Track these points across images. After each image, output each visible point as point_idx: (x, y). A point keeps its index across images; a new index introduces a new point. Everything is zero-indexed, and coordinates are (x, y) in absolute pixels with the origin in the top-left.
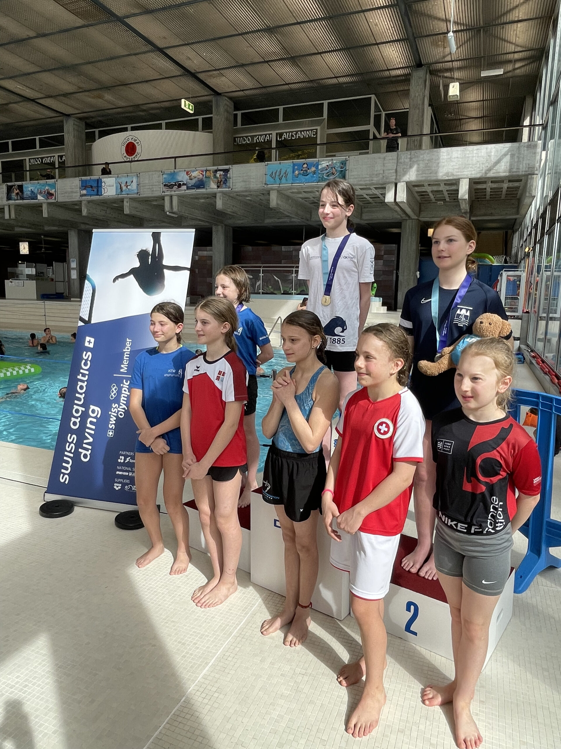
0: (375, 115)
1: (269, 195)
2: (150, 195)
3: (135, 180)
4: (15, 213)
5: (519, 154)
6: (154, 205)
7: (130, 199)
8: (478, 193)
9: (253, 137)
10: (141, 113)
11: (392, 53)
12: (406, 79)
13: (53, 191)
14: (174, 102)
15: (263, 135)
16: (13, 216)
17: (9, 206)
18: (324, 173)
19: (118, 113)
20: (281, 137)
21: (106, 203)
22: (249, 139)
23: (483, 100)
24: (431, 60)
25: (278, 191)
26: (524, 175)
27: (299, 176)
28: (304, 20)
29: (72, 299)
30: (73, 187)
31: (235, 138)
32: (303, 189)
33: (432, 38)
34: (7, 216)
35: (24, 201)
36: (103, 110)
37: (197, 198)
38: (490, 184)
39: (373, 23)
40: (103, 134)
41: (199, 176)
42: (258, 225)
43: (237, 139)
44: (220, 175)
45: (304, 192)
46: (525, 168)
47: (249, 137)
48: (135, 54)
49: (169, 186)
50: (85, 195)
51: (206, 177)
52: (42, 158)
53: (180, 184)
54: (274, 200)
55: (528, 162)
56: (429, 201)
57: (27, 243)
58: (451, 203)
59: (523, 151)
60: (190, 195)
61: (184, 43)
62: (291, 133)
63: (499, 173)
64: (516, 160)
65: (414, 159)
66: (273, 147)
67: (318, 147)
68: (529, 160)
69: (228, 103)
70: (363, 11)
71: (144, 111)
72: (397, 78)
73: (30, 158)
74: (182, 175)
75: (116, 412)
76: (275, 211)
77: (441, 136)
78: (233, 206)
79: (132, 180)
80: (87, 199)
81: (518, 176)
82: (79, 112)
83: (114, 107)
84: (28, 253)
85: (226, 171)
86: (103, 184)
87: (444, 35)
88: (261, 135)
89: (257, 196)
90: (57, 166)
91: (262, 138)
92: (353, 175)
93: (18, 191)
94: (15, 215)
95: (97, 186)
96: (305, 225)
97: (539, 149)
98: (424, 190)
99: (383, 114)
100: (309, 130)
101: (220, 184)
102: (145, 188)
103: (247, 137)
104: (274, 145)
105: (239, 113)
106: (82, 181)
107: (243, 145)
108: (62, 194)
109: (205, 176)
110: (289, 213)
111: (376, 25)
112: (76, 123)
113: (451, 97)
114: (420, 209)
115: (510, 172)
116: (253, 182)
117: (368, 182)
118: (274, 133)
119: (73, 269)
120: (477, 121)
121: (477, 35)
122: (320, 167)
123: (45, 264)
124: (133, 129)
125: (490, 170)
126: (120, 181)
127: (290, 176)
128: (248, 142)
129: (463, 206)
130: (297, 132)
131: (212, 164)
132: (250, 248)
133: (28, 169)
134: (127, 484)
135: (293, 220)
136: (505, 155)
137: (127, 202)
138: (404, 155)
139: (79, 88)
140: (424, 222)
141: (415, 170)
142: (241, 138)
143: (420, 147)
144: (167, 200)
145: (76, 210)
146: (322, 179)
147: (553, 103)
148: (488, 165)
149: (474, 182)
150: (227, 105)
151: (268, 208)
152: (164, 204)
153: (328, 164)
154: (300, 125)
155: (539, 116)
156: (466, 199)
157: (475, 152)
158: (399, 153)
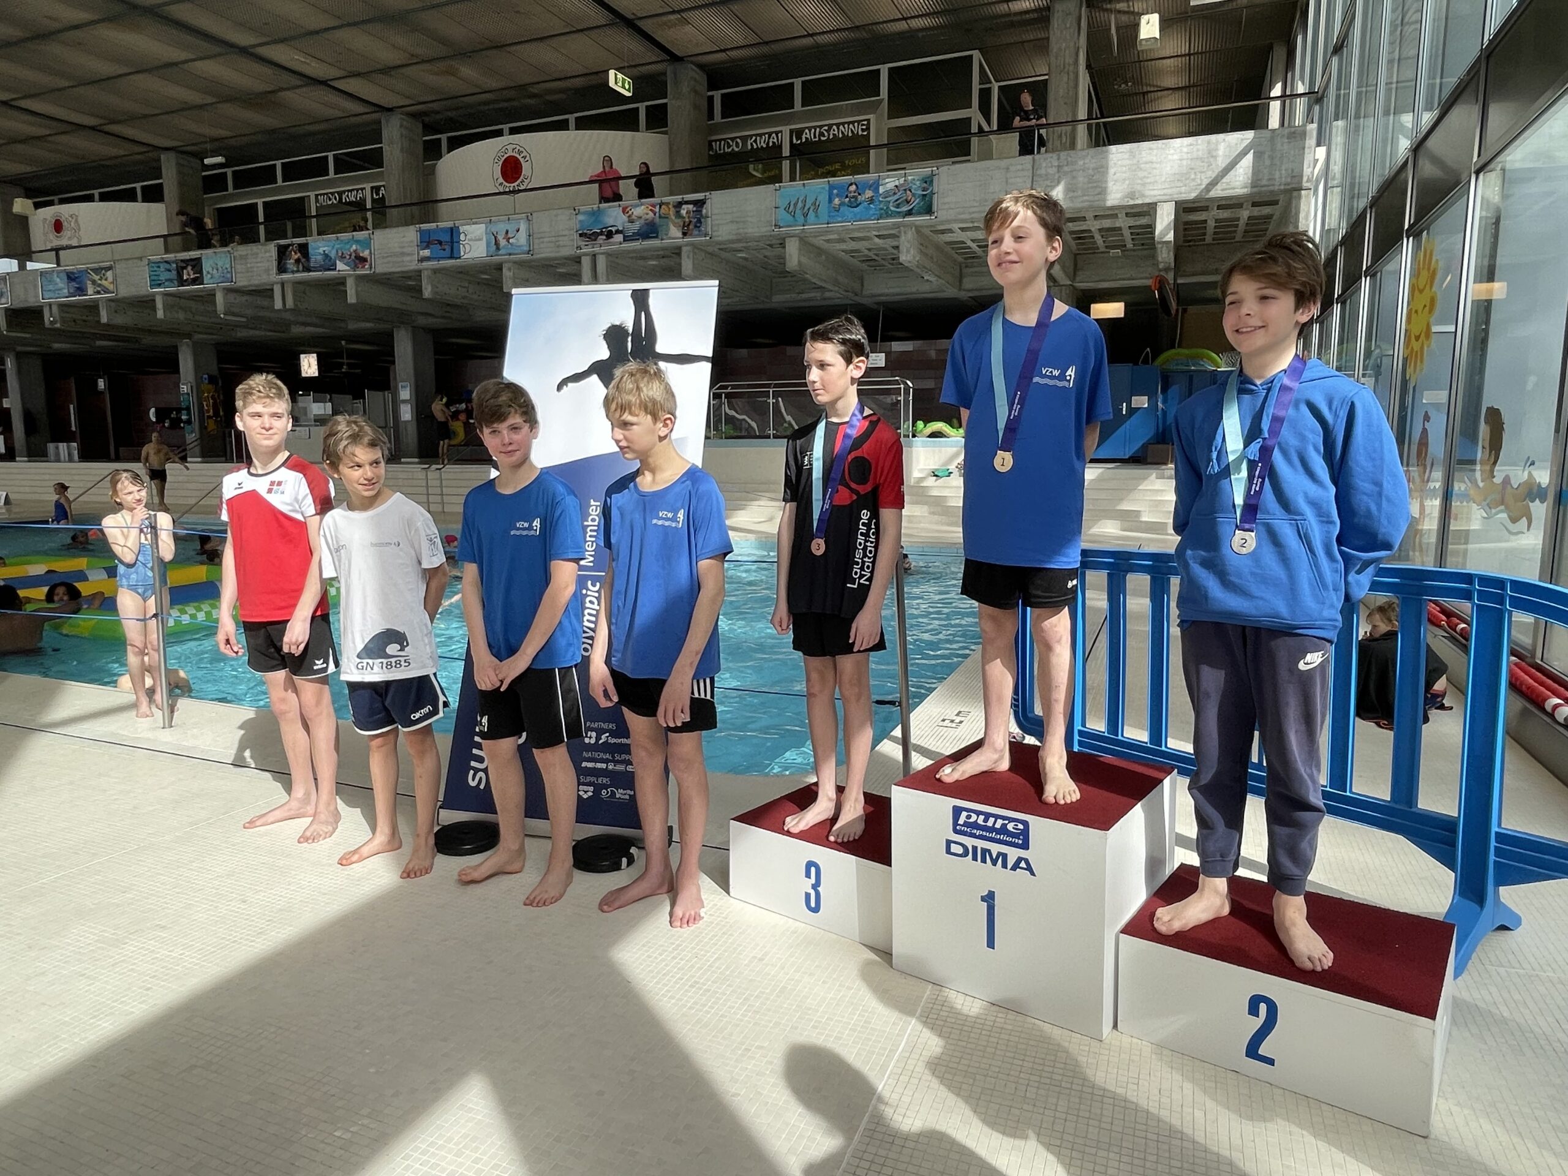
0: (981, 90)
1: (784, 247)
2: (553, 255)
3: (523, 227)
4: (294, 295)
5: (1273, 150)
6: (561, 273)
7: (515, 263)
8: (1190, 230)
9: (744, 139)
10: (529, 101)
12: (1042, 17)
13: (365, 254)
14: (592, 77)
15: (764, 134)
16: (290, 303)
17: (283, 285)
18: (889, 202)
19: (486, 103)
20: (799, 137)
21: (468, 273)
22: (737, 142)
23: (1189, 55)
25: (801, 240)
26: (1286, 191)
27: (842, 209)
29: (403, 460)
30: (405, 244)
31: (710, 142)
32: (849, 234)
34: (278, 305)
35: (311, 274)
36: (457, 97)
37: (644, 258)
38: (1215, 211)
40: (456, 143)
41: (647, 214)
42: (761, 306)
43: (714, 144)
44: (687, 212)
45: (850, 238)
46: (1286, 177)
47: (738, 140)
49: (589, 236)
50: (428, 259)
51: (660, 217)
52: (340, 194)
53: (611, 231)
54: (793, 255)
55: (1291, 165)
56: (1094, 249)
57: (315, 355)
58: (1137, 253)
59: (1279, 144)
60: (629, 252)
62: (818, 130)
63: (1234, 188)
64: (1268, 162)
65: (1065, 169)
66: (784, 156)
67: (872, 152)
68: (1293, 161)
69: (697, 76)
71: (534, 96)
72: (1024, 17)
73: (317, 193)
74: (615, 214)
76: (795, 279)
77: (1103, 122)
78: (714, 271)
79: (516, 228)
80: (431, 267)
81: (1272, 192)
82: (411, 102)
83: (479, 90)
84: (317, 374)
85: (700, 204)
86: (462, 237)
88: (761, 135)
89: (758, 250)
90: (369, 206)
91: (762, 141)
92: (948, 203)
93: (299, 254)
94: (295, 300)
95: (450, 241)
96: (851, 305)
97: (1311, 141)
98: (1084, 228)
99: (995, 87)
100: (853, 123)
101: (688, 229)
102: (543, 242)
103: (732, 139)
104: (786, 152)
105: (717, 95)
106: (420, 231)
107: (724, 155)
108: (383, 258)
109: (657, 214)
110: (822, 280)
112: (405, 123)
113: (1144, 42)
114: (1076, 265)
115: (1255, 187)
116: (752, 222)
117: (975, 213)
118: (786, 130)
119: (404, 401)
120: (1178, 94)
122: (881, 190)
123: (349, 394)
124: (514, 131)
125: (1213, 183)
126: (494, 230)
127: (823, 209)
128: (737, 149)
129: (1164, 256)
130: (830, 126)
131: (669, 191)
132: (744, 352)
133: (314, 213)
134: (606, 787)
135: (827, 294)
136: (1243, 153)
137: (509, 269)
138: (1046, 161)
139: (412, 55)
140: (1083, 291)
141: (1068, 190)
142: (723, 142)
143: (1073, 146)
144: (586, 262)
145: (410, 289)
146: (887, 213)
147: (1338, 49)
148: (1211, 174)
149: (1184, 208)
150: (695, 80)
151: (779, 272)
152: (580, 271)
153: (897, 183)
154: (833, 113)
155: (1302, 79)
156: (1169, 242)
157: (1185, 150)
158: (1037, 157)
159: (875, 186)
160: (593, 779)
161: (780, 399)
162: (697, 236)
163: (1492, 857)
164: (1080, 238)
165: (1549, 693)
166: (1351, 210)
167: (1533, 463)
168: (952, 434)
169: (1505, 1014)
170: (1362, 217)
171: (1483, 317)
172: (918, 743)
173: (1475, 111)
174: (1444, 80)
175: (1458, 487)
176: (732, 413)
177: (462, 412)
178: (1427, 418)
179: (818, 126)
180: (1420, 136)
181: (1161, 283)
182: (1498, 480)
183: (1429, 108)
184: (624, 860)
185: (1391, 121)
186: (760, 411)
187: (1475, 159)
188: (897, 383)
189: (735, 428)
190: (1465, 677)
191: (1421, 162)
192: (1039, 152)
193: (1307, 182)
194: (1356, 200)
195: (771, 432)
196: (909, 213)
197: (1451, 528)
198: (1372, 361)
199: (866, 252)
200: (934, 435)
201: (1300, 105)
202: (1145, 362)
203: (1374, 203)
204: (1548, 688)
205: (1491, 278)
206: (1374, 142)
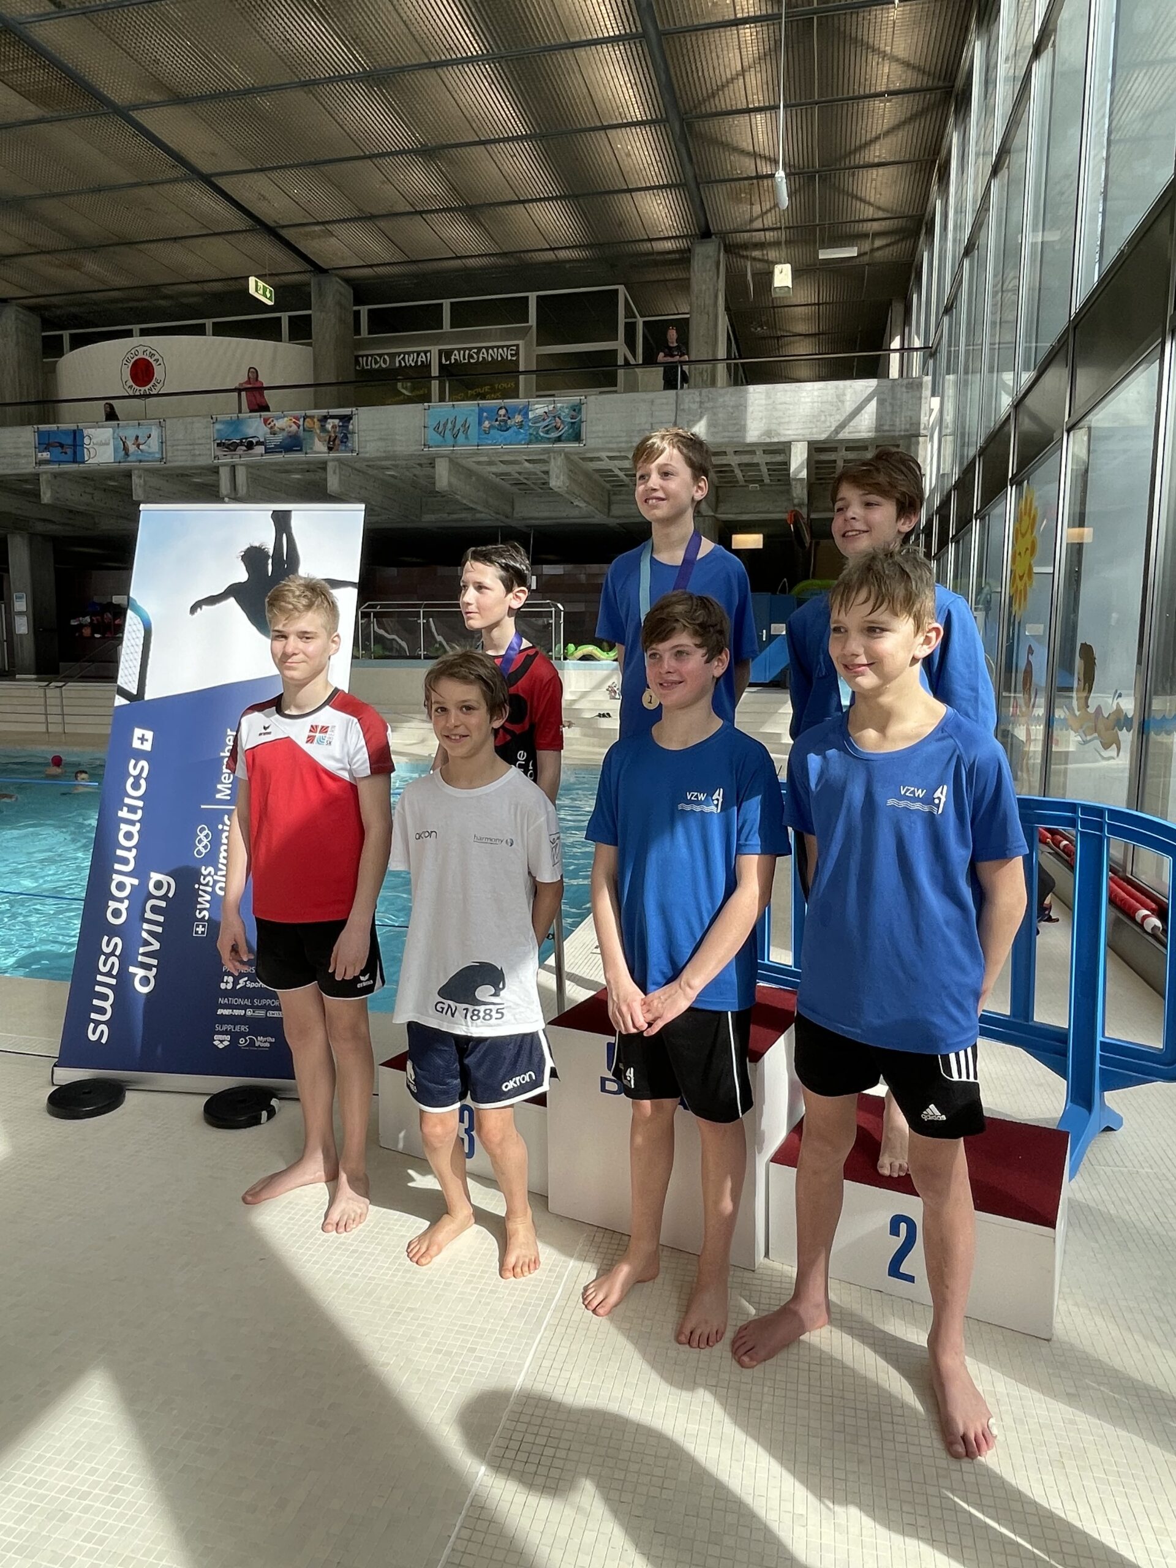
0: (626, 323)
1: (434, 467)
2: (188, 464)
3: (155, 433)
5: (894, 398)
6: (197, 484)
7: (146, 470)
8: (821, 468)
9: (392, 356)
10: (163, 303)
11: (657, 209)
12: (683, 258)
14: (230, 283)
15: (413, 352)
18: (539, 427)
19: (114, 301)
20: (448, 358)
21: (93, 480)
22: (384, 359)
23: (819, 304)
24: (729, 227)
25: (451, 460)
26: (905, 437)
27: (492, 432)
28: (492, 137)
29: (18, 676)
30: (21, 445)
31: (357, 357)
32: (500, 457)
33: (728, 186)
36: (81, 293)
37: (287, 472)
38: (844, 453)
39: (622, 152)
40: (79, 342)
41: (290, 427)
42: (410, 525)
43: (360, 359)
44: (333, 427)
45: (501, 461)
46: (905, 424)
47: (386, 357)
48: (151, 184)
49: (231, 447)
50: (47, 462)
51: (304, 430)
53: (252, 442)
54: (443, 477)
55: (909, 413)
56: (734, 482)
58: (773, 488)
59: (899, 394)
60: (271, 464)
61: (254, 167)
62: (467, 352)
63: (860, 432)
64: (889, 409)
65: (706, 405)
66: (433, 375)
67: (521, 377)
68: (911, 410)
69: (342, 290)
70: (605, 128)
71: (165, 297)
72: (666, 256)
74: (256, 424)
75: (211, 884)
76: (445, 499)
77: (742, 364)
78: (361, 488)
80: (51, 471)
81: (893, 437)
82: (29, 294)
83: (106, 287)
85: (346, 419)
86: (86, 441)
87: (751, 182)
88: (409, 353)
89: (408, 468)
91: (411, 359)
92: (596, 432)
95: (73, 445)
96: (502, 527)
97: (927, 392)
98: (725, 462)
99: (640, 321)
100: (502, 347)
101: (334, 444)
102: (177, 450)
103: (380, 355)
104: (435, 372)
105: (364, 310)
106: (40, 433)
107: (371, 372)
109: (301, 428)
110: (472, 501)
111: (628, 155)
112: (21, 316)
113: (777, 290)
114: (717, 497)
115: (879, 431)
116: (400, 441)
117: (623, 445)
118: (435, 350)
119: (21, 613)
120: (807, 340)
121: (809, 186)
122: (531, 415)
124: (144, 333)
125: (842, 426)
126: (122, 435)
127: (473, 431)
128: (384, 366)
129: (798, 492)
130: (479, 349)
131: (313, 405)
132: (393, 571)
134: (243, 1035)
135: (478, 516)
136: (868, 400)
137: (140, 477)
138: (689, 396)
139: (30, 245)
140: (725, 522)
141: (711, 425)
142: (370, 358)
143: (713, 383)
144: (224, 474)
145: (25, 493)
146: (536, 438)
147: (948, 310)
148: (841, 417)
149: (816, 448)
150: (341, 294)
151: (428, 492)
152: (218, 481)
153: (546, 409)
154: (485, 336)
155: (918, 334)
156: (803, 479)
157: (816, 393)
158: (680, 392)
159: (524, 411)
160: (230, 1027)
161: (431, 619)
162: (342, 451)
163: (1098, 1065)
164: (721, 472)
165: (1138, 905)
166: (962, 457)
167: (1120, 696)
168: (602, 657)
169: (1112, 1212)
170: (972, 465)
171: (1075, 558)
172: (573, 972)
173: (1065, 373)
174: (1038, 344)
175: (1059, 713)
176: (382, 632)
177: (86, 625)
178: (1031, 651)
179: (467, 348)
180: (1020, 396)
181: (796, 517)
182: (1091, 710)
183: (1026, 368)
184: (264, 1114)
185: (995, 379)
186: (409, 630)
187: (1066, 419)
188: (548, 605)
189: (384, 648)
190: (1072, 897)
191: (1020, 417)
192: (682, 387)
193: (924, 429)
194: (966, 448)
195: (422, 653)
196: (559, 439)
197: (1054, 749)
198: (983, 596)
199: (517, 476)
200: (585, 658)
201: (917, 357)
202: (783, 591)
203: (982, 452)
204: (1137, 900)
205: (1081, 524)
206: (981, 398)
